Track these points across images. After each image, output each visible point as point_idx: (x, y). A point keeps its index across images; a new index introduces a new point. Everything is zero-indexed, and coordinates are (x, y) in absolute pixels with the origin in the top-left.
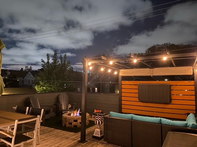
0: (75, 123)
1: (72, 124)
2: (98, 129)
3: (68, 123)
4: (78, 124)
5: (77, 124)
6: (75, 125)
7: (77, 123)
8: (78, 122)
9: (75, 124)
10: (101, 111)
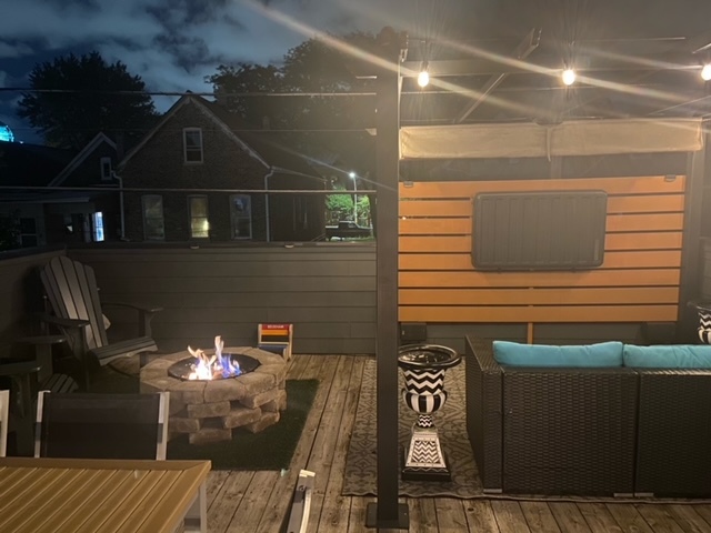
0: (239, 414)
1: (227, 424)
2: (426, 432)
3: (197, 422)
4: (253, 416)
5: (248, 415)
6: (238, 424)
7: (248, 412)
8: (256, 405)
9: (240, 418)
10: (291, 326)
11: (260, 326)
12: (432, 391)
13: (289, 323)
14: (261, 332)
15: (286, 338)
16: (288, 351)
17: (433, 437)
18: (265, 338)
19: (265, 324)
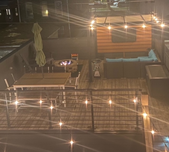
9: (71, 71)
10: (78, 54)
11: (72, 54)
12: (97, 66)
13: (77, 54)
14: (72, 55)
15: (77, 57)
16: (77, 59)
17: (98, 72)
18: (73, 57)
19: (73, 54)
